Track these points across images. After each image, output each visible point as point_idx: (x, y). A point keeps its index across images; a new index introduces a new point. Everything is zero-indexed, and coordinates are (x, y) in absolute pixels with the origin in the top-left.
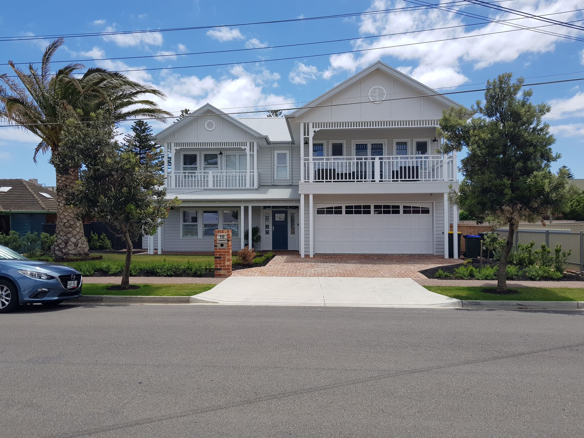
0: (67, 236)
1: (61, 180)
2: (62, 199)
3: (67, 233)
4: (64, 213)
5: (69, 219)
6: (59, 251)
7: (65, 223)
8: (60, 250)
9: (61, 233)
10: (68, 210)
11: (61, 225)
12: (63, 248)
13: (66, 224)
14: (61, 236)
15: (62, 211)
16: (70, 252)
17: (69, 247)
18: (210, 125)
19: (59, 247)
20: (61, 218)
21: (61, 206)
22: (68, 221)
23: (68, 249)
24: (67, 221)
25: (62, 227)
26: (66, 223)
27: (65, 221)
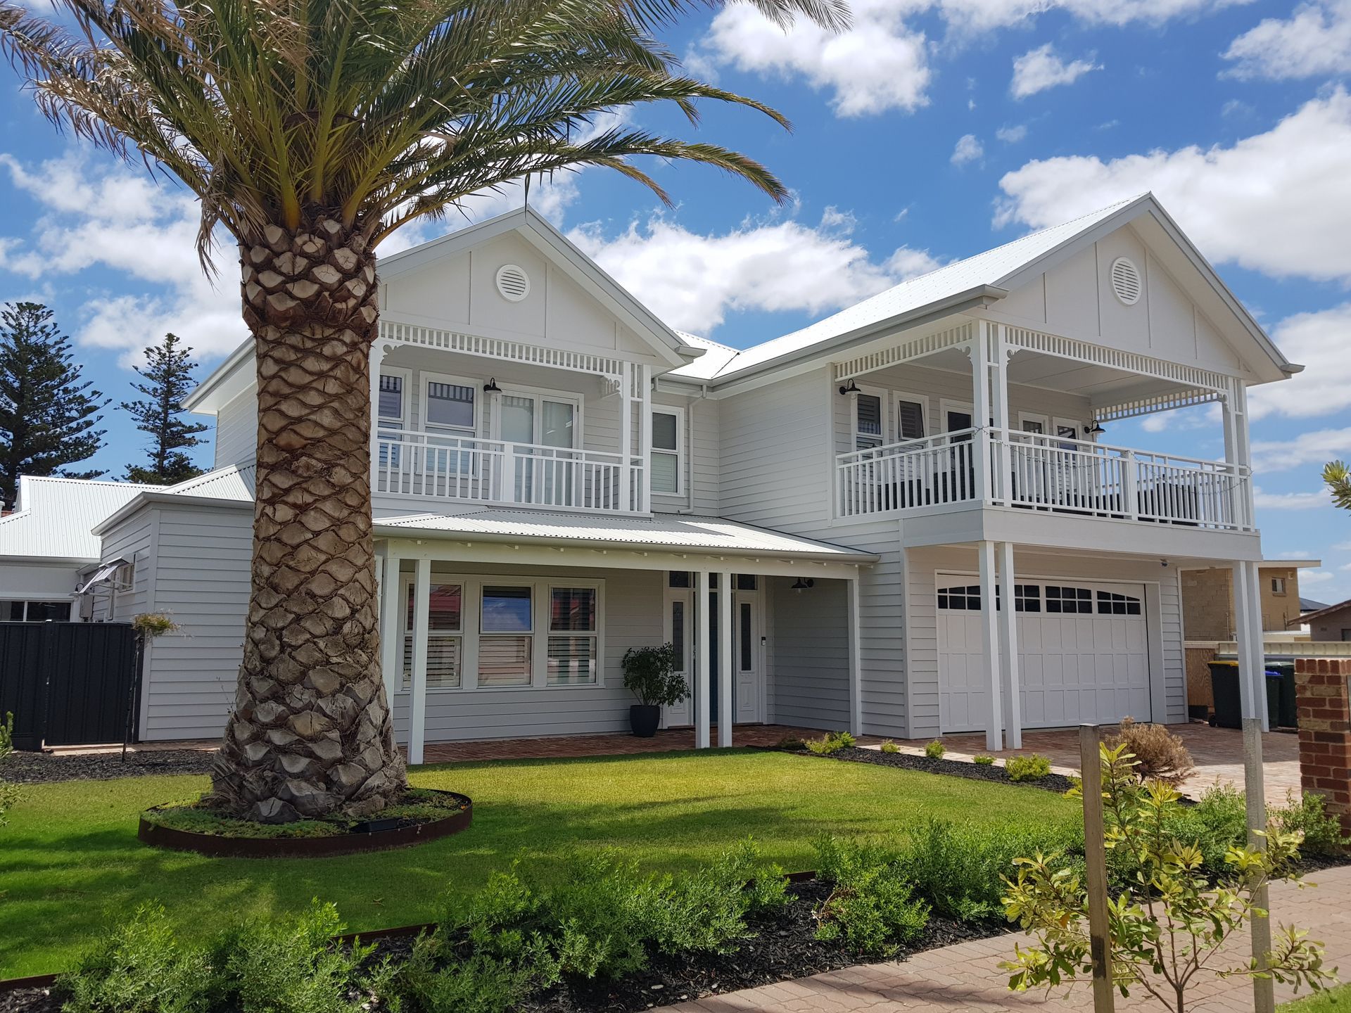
0: (349, 692)
1: (322, 393)
2: (326, 493)
3: (348, 679)
4: (333, 568)
5: (359, 601)
6: (307, 780)
7: (339, 623)
8: (323, 774)
9: (318, 679)
10: (351, 555)
11: (319, 630)
12: (340, 761)
13: (347, 628)
14: (320, 695)
15: (323, 557)
16: (374, 781)
17: (368, 756)
18: (514, 283)
19: (311, 754)
20: (313, 596)
21: (317, 528)
22: (354, 612)
23: (366, 767)
24: (348, 611)
25: (322, 644)
26: (345, 620)
27: (341, 610)
